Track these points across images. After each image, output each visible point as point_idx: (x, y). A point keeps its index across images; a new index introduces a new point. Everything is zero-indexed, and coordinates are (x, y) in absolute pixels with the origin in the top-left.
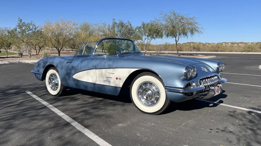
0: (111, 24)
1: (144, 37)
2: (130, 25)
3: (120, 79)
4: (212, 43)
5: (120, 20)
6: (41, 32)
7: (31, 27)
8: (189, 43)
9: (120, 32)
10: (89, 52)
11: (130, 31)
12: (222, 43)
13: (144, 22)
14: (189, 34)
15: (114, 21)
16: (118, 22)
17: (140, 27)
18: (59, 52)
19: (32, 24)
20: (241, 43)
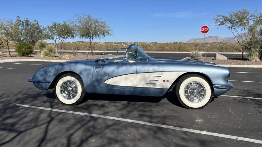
1: (55, 37)
2: (37, 24)
3: (168, 81)
4: (99, 43)
8: (79, 42)
11: (38, 30)
12: (107, 43)
13: (55, 22)
14: (101, 36)
15: (18, 18)
16: (23, 20)
17: (51, 27)
20: (123, 43)
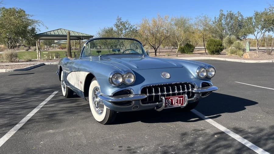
0: (218, 17)
5: (229, 11)
6: (136, 30)
7: (127, 27)
9: (228, 25)
10: (188, 51)
15: (221, 12)
16: (226, 13)
17: (251, 18)
18: (156, 51)
19: (128, 23)
